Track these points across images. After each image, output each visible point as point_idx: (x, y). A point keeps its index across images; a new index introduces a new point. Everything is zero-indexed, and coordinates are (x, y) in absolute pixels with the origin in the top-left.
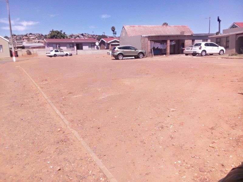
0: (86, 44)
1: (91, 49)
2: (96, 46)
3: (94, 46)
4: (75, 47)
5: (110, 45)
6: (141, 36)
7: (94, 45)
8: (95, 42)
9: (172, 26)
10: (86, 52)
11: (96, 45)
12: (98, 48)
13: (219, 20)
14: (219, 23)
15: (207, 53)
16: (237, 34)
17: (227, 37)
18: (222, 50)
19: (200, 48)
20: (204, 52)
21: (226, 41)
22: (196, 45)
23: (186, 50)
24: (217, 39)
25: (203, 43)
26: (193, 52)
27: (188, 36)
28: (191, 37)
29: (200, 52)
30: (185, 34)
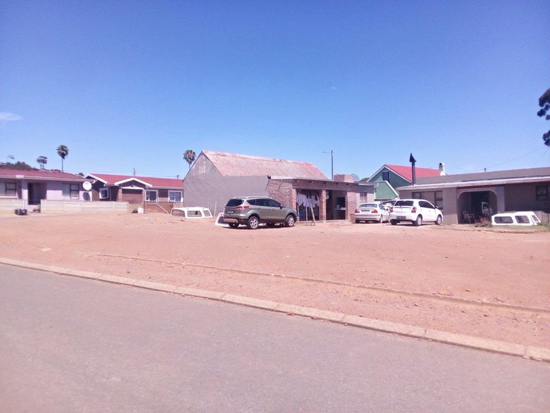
0: (57, 185)
1: (68, 197)
2: (81, 193)
3: (78, 191)
4: (25, 193)
5: (120, 191)
6: (270, 178)
7: (77, 189)
8: (83, 183)
9: (289, 161)
10: (67, 205)
11: (84, 190)
12: (86, 197)
13: (412, 160)
14: (413, 164)
15: (423, 220)
16: (458, 188)
17: (436, 192)
18: (440, 216)
19: (414, 211)
20: (420, 219)
21: (434, 199)
22: (401, 204)
23: (361, 213)
24: (415, 194)
25: (416, 202)
26: (395, 218)
27: (352, 184)
28: (355, 187)
29: (415, 219)
30: (346, 181)
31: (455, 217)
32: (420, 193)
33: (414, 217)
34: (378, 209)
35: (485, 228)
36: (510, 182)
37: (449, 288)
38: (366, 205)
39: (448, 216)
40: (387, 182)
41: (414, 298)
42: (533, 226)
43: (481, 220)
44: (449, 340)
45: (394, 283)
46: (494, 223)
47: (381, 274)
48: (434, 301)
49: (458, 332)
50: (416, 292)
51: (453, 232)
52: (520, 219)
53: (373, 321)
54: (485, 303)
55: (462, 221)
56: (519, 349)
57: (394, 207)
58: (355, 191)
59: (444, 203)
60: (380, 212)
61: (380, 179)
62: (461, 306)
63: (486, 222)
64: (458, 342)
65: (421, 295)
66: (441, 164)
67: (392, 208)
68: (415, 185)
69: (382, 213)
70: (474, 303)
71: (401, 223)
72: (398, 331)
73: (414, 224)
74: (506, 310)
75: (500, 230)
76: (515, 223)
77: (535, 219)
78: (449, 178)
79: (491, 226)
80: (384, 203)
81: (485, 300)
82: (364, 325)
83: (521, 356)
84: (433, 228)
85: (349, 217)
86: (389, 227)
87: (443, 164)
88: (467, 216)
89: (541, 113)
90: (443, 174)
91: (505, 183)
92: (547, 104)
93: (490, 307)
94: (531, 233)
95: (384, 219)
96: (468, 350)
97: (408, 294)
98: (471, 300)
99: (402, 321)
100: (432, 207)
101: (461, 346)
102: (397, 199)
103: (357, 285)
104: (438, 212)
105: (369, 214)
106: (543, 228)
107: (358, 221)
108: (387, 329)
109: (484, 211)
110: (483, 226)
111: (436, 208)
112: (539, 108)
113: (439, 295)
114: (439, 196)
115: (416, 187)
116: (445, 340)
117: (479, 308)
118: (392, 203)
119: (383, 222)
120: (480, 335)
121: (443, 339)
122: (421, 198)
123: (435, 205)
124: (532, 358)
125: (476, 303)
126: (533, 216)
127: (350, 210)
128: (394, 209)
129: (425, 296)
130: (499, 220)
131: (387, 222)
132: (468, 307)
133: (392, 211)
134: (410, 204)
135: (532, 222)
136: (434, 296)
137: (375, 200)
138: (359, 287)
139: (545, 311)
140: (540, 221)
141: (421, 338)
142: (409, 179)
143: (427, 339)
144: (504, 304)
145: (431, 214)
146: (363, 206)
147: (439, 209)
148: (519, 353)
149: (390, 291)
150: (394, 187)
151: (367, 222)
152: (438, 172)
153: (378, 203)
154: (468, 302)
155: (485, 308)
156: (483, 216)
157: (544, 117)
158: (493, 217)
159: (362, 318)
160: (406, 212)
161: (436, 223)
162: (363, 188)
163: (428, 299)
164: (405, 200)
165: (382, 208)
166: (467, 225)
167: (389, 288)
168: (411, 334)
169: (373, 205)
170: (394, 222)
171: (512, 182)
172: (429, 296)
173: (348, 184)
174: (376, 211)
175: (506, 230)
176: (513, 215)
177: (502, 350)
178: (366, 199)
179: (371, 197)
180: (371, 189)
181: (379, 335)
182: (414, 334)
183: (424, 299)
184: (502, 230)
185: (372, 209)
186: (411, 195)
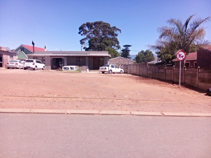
13: (33, 44)
14: (34, 45)
15: (38, 68)
16: (51, 56)
17: (43, 57)
18: (44, 66)
19: (34, 64)
20: (36, 67)
21: (42, 60)
22: (28, 61)
23: (10, 64)
24: (34, 58)
25: (35, 61)
26: (26, 67)
27: (5, 51)
28: (7, 53)
29: (34, 68)
30: (2, 50)
31: (50, 67)
32: (36, 57)
33: (34, 67)
34: (18, 63)
35: (60, 71)
36: (68, 55)
37: (43, 93)
38: (12, 61)
39: (47, 67)
40: (23, 52)
41: (28, 98)
42: (75, 71)
43: (59, 68)
44: (39, 112)
45: (21, 93)
46: (63, 69)
47: (16, 90)
48: (36, 98)
49: (44, 108)
50: (29, 96)
51: (49, 72)
52: (72, 68)
53: (8, 109)
54: (55, 97)
55: (52, 68)
56: (63, 111)
57: (25, 62)
58: (7, 55)
59: (46, 62)
60: (19, 64)
61: (20, 50)
62: (46, 99)
63: (60, 69)
64: (43, 112)
65: (31, 97)
66: (45, 47)
67: (24, 63)
68: (34, 54)
69: (20, 65)
70: (51, 97)
71: (29, 69)
72: (19, 112)
73: (34, 69)
74: (62, 99)
75: (65, 72)
76: (70, 69)
77: (76, 68)
78: (48, 52)
79: (62, 70)
80: (21, 61)
81: (55, 96)
82: (4, 111)
83: (64, 113)
84: (41, 71)
85: (4, 66)
86: (23, 70)
87: (46, 47)
88: (54, 67)
89: (79, 33)
90: (45, 50)
91: (67, 55)
92: (81, 30)
93: (56, 98)
94: (74, 73)
95: (21, 67)
96: (46, 114)
97: (26, 97)
98: (50, 96)
99: (22, 107)
100: (41, 63)
101: (44, 113)
102: (27, 59)
103: (3, 95)
104: (44, 65)
105: (14, 65)
106: (78, 71)
107: (8, 68)
108: (14, 111)
109: (60, 65)
110: (59, 70)
111: (42, 63)
112: (79, 31)
113: (39, 96)
114: (44, 58)
115: (35, 55)
116: (38, 112)
117: (53, 99)
118: (25, 60)
119: (21, 69)
120: (51, 108)
121: (37, 112)
122: (37, 59)
123: (42, 62)
124: (67, 114)
125: (52, 97)
126: (75, 67)
127: (4, 63)
128: (25, 63)
129: (33, 97)
130: (65, 68)
131: (22, 68)
132: (49, 99)
133: (24, 64)
134: (32, 61)
135: (75, 69)
136: (37, 96)
137: (17, 59)
138: (4, 96)
139: (74, 98)
140: (77, 69)
141: (28, 113)
142: (32, 51)
143: (31, 113)
144: (62, 97)
145: (40, 66)
146: (11, 61)
147: (44, 64)
148: (63, 113)
149: (18, 96)
150: (26, 54)
151: (13, 68)
152: (44, 50)
153: (18, 60)
154: (49, 97)
155: (55, 99)
156: (60, 67)
157: (80, 34)
158: (63, 67)
159: (3, 109)
160: (30, 65)
161: (43, 69)
162: (11, 54)
163: (34, 98)
164: (30, 60)
165: (20, 62)
166: (54, 70)
167: (18, 95)
168: (24, 112)
169: (16, 61)
170: (25, 69)
171: (69, 55)
172: (35, 97)
173: (3, 51)
174: (17, 64)
175: (67, 72)
176: (69, 67)
177: (58, 112)
178: (13, 58)
179: (15, 58)
180: (15, 54)
181: (10, 114)
182: (26, 112)
183: (32, 98)
184: (66, 72)
185: (15, 63)
186: (33, 58)
